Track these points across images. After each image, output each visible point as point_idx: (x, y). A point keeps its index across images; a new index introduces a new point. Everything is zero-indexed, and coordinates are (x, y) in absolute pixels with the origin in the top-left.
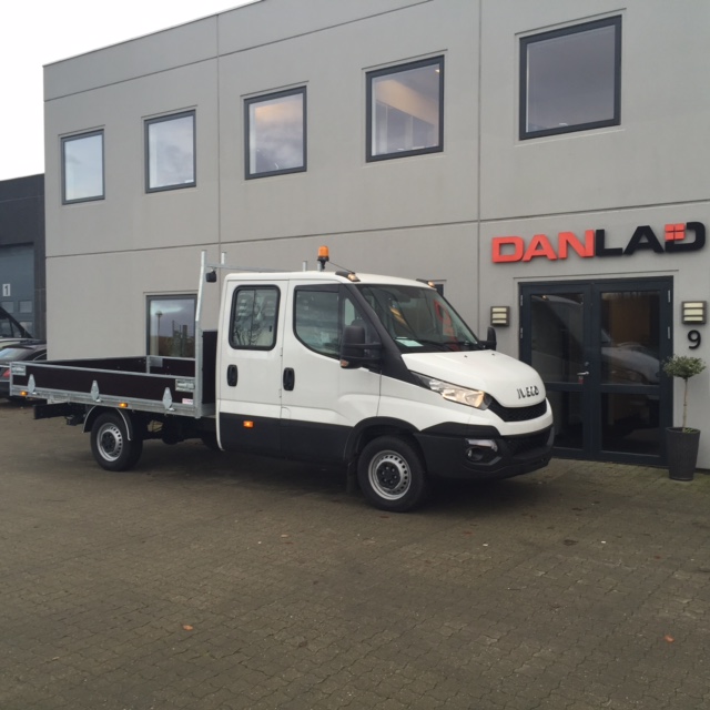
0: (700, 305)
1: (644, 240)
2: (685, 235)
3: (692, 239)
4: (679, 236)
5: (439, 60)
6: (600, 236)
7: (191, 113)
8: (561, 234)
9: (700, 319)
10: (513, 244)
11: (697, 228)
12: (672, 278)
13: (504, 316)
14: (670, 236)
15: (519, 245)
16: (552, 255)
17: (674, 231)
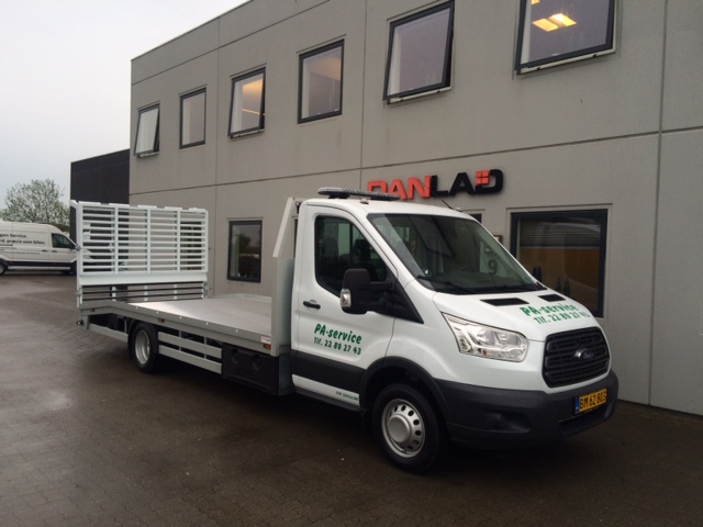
1: (462, 185)
2: (488, 180)
3: (494, 183)
4: (485, 181)
5: (340, 43)
6: (434, 180)
7: (203, 90)
8: (410, 179)
10: (379, 187)
11: (497, 174)
12: (480, 216)
14: (479, 182)
15: (383, 186)
16: (403, 197)
17: (482, 177)
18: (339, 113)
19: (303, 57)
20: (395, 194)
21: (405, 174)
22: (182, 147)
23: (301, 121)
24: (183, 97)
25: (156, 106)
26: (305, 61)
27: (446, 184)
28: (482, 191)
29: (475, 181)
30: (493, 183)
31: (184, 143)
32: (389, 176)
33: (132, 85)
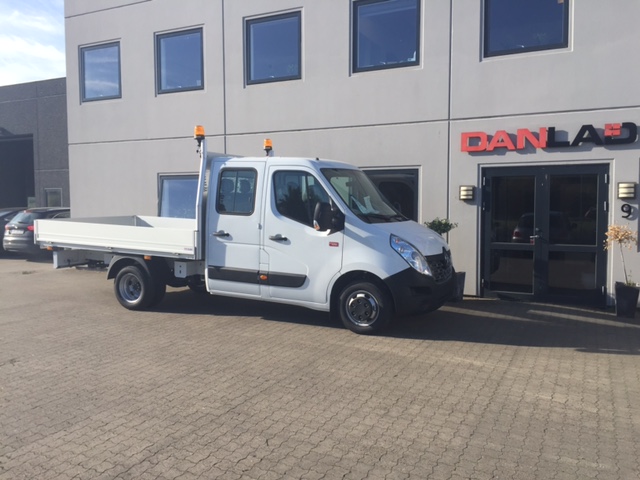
0: (633, 185)
2: (621, 132)
3: (628, 136)
4: (617, 133)
6: (552, 132)
7: (197, 30)
8: (521, 131)
9: (632, 195)
11: (630, 127)
12: (608, 165)
13: (471, 193)
14: (609, 133)
15: (484, 137)
16: (511, 146)
17: (612, 129)
18: (417, 63)
19: (356, 4)
20: (499, 145)
21: (512, 126)
22: (160, 91)
23: (356, 69)
24: (160, 37)
28: (610, 142)
29: (603, 133)
30: (626, 134)
33: (67, 18)
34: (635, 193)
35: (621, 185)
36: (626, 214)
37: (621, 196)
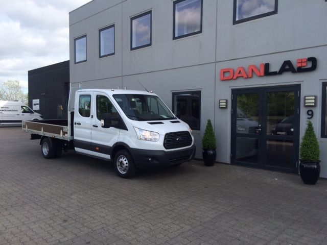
0: (313, 98)
1: (287, 67)
2: (307, 64)
3: (311, 66)
4: (304, 64)
6: (267, 66)
7: (113, 26)
8: (250, 66)
9: (313, 104)
10: (229, 71)
11: (313, 61)
12: (300, 85)
13: (225, 104)
14: (300, 65)
15: (232, 72)
16: (245, 76)
17: (301, 62)
18: (200, 32)
19: (175, 3)
20: (239, 75)
21: (246, 64)
22: (100, 57)
23: (174, 38)
24: (100, 31)
25: (85, 36)
26: (176, 5)
27: (275, 68)
28: (301, 70)
29: (296, 65)
30: (309, 65)
31: (102, 55)
32: (235, 66)
33: (70, 26)
34: (315, 103)
35: (307, 98)
36: (310, 117)
37: (306, 104)
